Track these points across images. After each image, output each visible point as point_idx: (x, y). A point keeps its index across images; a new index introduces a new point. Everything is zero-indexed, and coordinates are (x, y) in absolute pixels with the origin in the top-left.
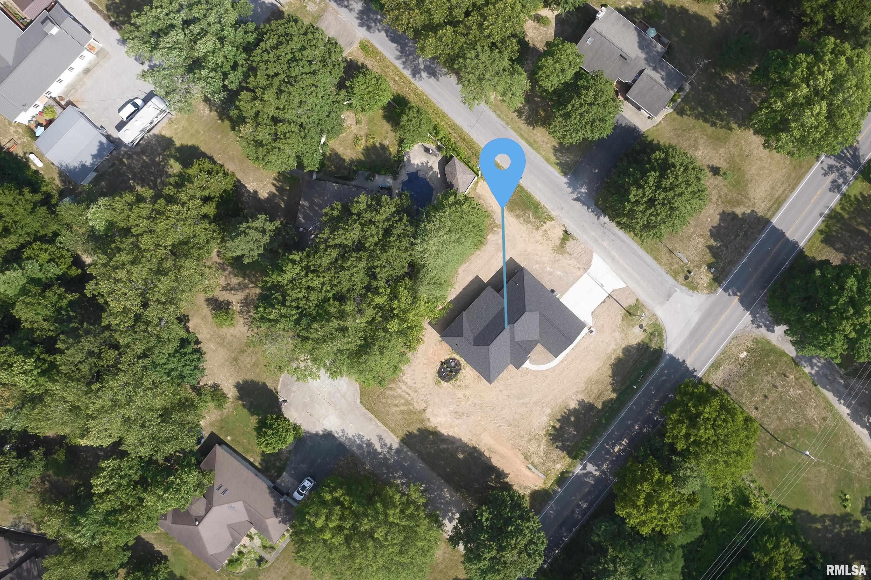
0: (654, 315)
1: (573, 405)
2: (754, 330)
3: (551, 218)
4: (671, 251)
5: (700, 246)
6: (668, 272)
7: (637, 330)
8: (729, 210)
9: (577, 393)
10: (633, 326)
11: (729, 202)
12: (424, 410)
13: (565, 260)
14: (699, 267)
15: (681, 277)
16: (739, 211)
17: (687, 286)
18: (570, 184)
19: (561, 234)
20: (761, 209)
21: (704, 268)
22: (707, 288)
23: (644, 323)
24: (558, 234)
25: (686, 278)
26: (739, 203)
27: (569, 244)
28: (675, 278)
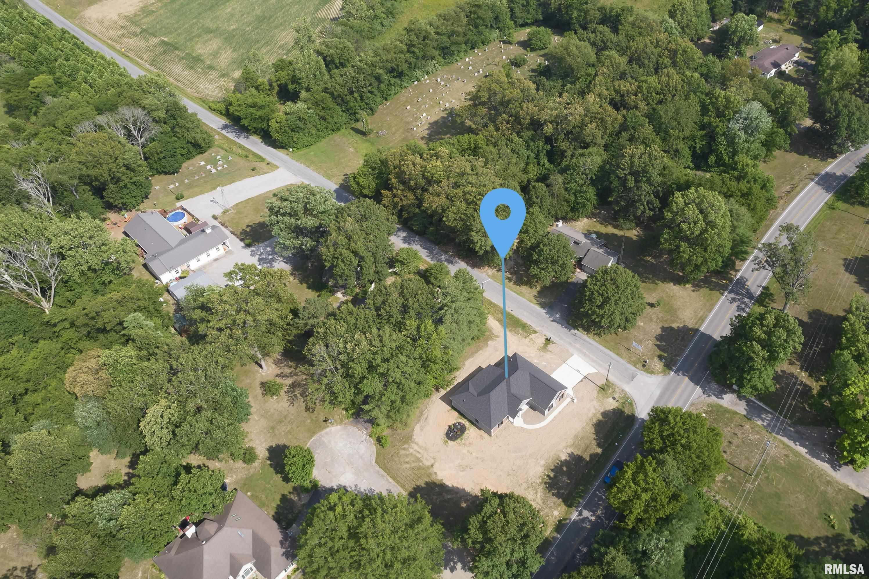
0: (623, 390)
1: (564, 457)
2: (707, 398)
3: (535, 332)
4: (628, 349)
5: (650, 345)
6: (629, 363)
7: (611, 400)
8: (666, 325)
9: (566, 448)
10: (607, 398)
11: (666, 321)
12: (432, 466)
13: (548, 356)
14: (653, 358)
15: (640, 366)
16: (675, 325)
17: (645, 371)
18: (547, 313)
19: (544, 341)
20: (690, 324)
21: (656, 359)
22: (661, 372)
23: (616, 396)
24: (541, 341)
25: (644, 366)
26: (674, 321)
27: (550, 347)
28: (635, 366)
